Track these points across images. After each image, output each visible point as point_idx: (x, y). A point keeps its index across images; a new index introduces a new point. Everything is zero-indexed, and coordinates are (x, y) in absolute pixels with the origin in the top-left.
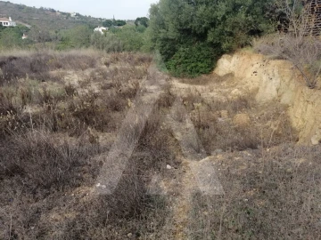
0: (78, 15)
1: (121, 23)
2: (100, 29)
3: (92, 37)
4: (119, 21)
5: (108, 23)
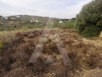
0: (55, 18)
1: (67, 20)
2: (61, 22)
4: (67, 19)
5: (63, 20)
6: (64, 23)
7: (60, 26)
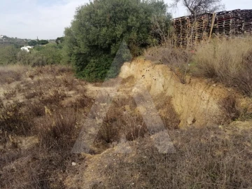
0: (5, 37)
1: (44, 42)
2: (26, 48)
3: (18, 55)
4: (42, 41)
5: (33, 43)
6: (35, 52)
7: (25, 60)
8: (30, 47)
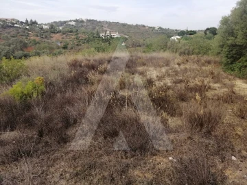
1: (193, 33)
2: (175, 38)
4: (191, 31)
5: (182, 33)
6: (183, 41)
7: (173, 48)
8: (179, 37)
